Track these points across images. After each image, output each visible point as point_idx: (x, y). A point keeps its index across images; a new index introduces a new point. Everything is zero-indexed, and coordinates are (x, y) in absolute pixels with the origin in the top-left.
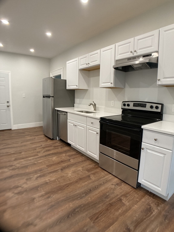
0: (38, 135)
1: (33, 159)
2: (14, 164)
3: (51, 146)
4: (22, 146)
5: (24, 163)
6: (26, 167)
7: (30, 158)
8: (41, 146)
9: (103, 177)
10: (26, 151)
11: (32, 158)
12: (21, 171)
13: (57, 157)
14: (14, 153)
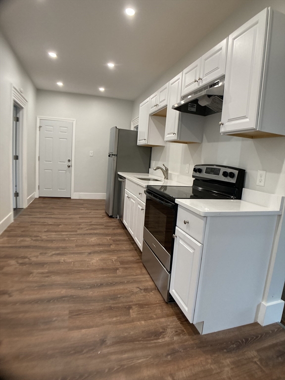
0: (97, 210)
1: (67, 235)
2: (40, 236)
3: (102, 225)
4: (66, 219)
5: (53, 236)
6: (51, 241)
7: (63, 233)
8: (90, 222)
9: (134, 275)
10: (66, 225)
11: (67, 233)
12: (42, 244)
13: (98, 239)
14: (51, 224)
